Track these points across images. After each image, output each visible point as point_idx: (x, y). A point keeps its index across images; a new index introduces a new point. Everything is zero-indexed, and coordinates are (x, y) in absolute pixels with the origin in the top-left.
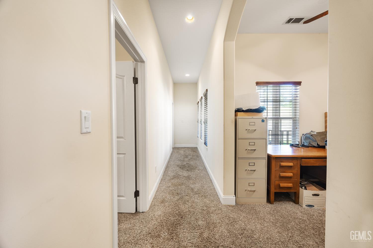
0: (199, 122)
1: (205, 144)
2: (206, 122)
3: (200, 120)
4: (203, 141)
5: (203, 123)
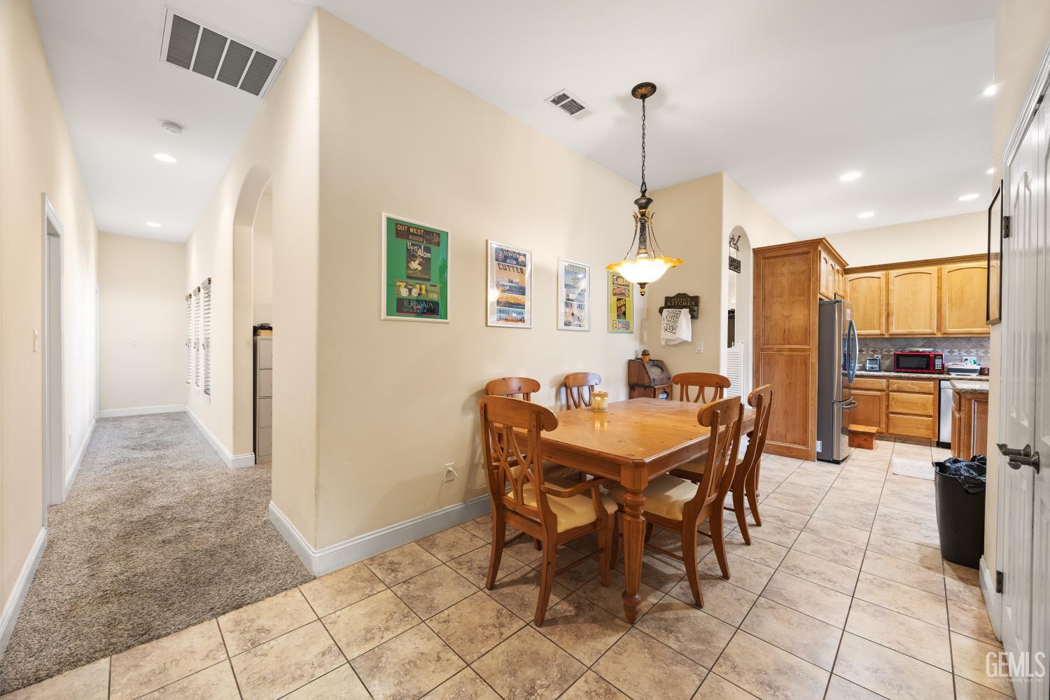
0: (193, 345)
1: (207, 392)
2: (206, 346)
3: (193, 341)
4: (202, 388)
5: (201, 348)
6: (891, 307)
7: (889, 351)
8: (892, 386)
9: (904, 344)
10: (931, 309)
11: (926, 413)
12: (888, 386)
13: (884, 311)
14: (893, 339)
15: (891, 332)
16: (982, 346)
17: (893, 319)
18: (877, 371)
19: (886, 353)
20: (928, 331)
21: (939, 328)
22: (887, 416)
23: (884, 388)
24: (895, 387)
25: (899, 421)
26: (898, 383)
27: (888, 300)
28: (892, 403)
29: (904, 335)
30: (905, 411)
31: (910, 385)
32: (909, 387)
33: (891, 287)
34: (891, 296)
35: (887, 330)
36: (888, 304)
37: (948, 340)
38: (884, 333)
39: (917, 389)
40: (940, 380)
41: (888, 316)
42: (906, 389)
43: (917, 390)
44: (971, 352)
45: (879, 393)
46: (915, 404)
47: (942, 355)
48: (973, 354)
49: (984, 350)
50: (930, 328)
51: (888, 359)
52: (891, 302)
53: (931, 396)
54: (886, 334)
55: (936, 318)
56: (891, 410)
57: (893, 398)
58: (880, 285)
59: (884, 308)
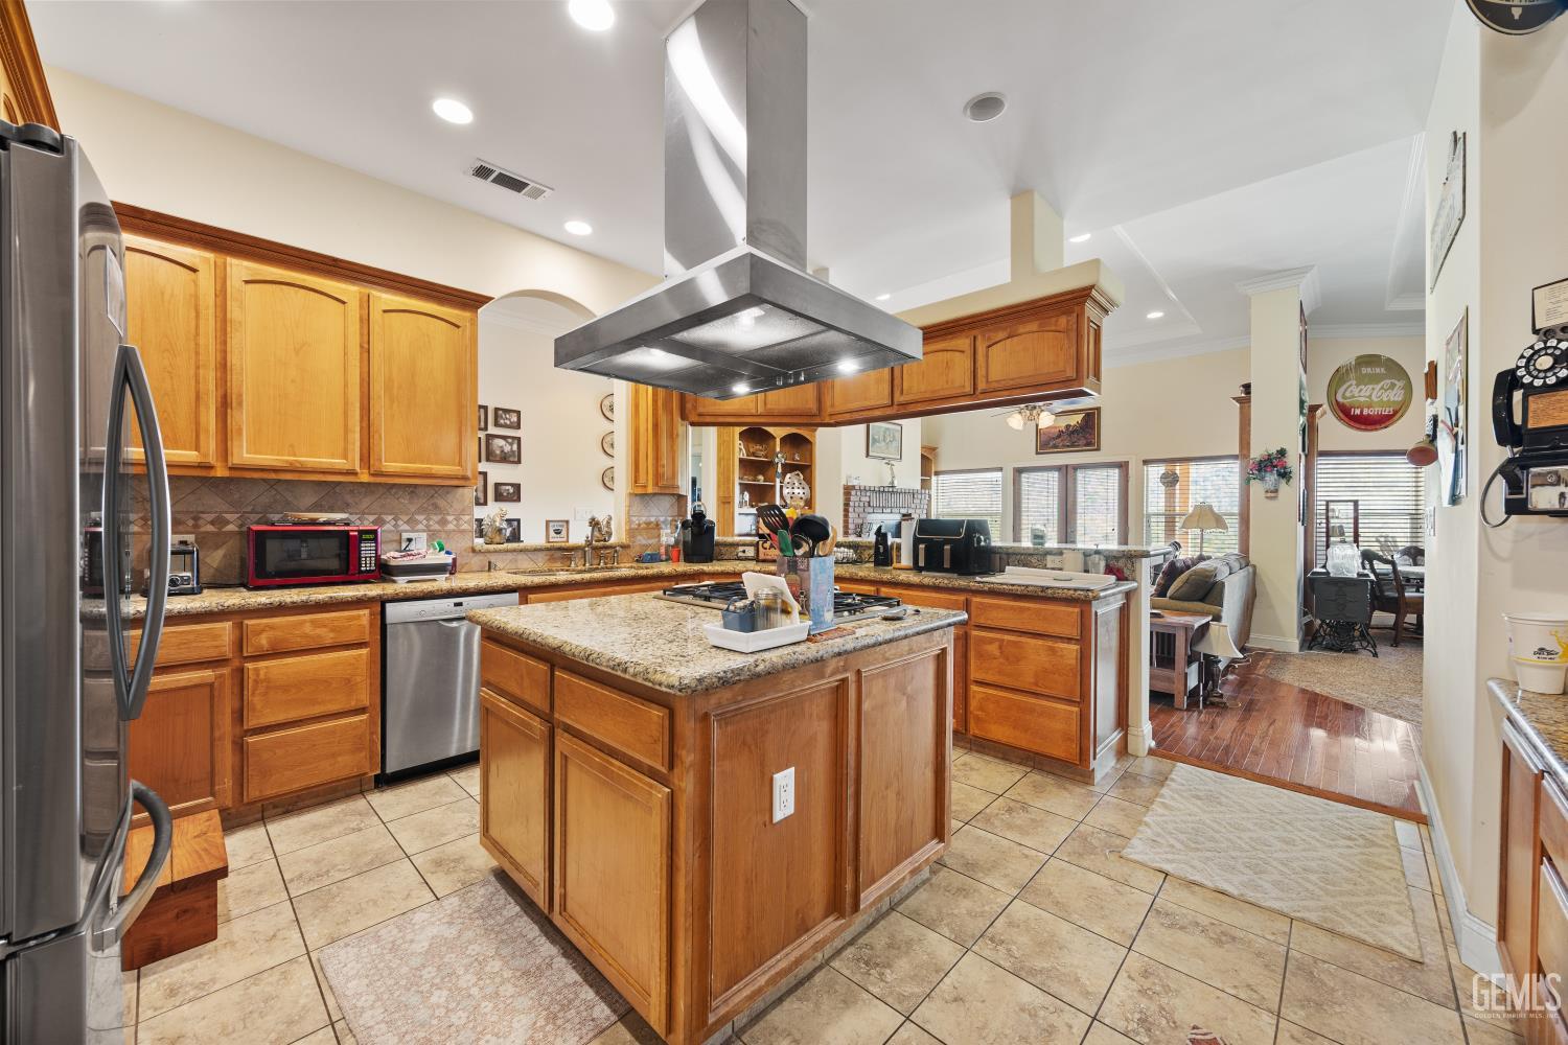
6: (234, 380)
7: (220, 521)
8: (254, 640)
9: (265, 499)
10: (346, 404)
11: (353, 704)
12: (239, 644)
13: (212, 386)
14: (241, 480)
15: (235, 460)
16: (436, 506)
17: (242, 418)
18: (192, 592)
19: (210, 528)
20: (339, 463)
21: (366, 457)
22: (240, 747)
23: (228, 651)
24: (264, 641)
25: (279, 752)
26: (272, 627)
27: (225, 352)
28: (255, 699)
29: (276, 470)
30: (293, 715)
31: (308, 629)
32: (306, 636)
33: (234, 312)
34: (234, 342)
35: (224, 451)
36: (223, 366)
37: (373, 492)
38: (212, 459)
39: (329, 637)
40: (383, 602)
41: (225, 405)
42: (298, 642)
43: (328, 642)
44: (418, 522)
45: (207, 674)
46: (320, 683)
47: (375, 532)
48: (420, 527)
49: (440, 517)
50: (345, 457)
51: (217, 547)
52: (234, 359)
53: (364, 651)
54: (218, 465)
55: (358, 429)
56: (252, 722)
57: (256, 681)
58: (196, 297)
59: (210, 377)
